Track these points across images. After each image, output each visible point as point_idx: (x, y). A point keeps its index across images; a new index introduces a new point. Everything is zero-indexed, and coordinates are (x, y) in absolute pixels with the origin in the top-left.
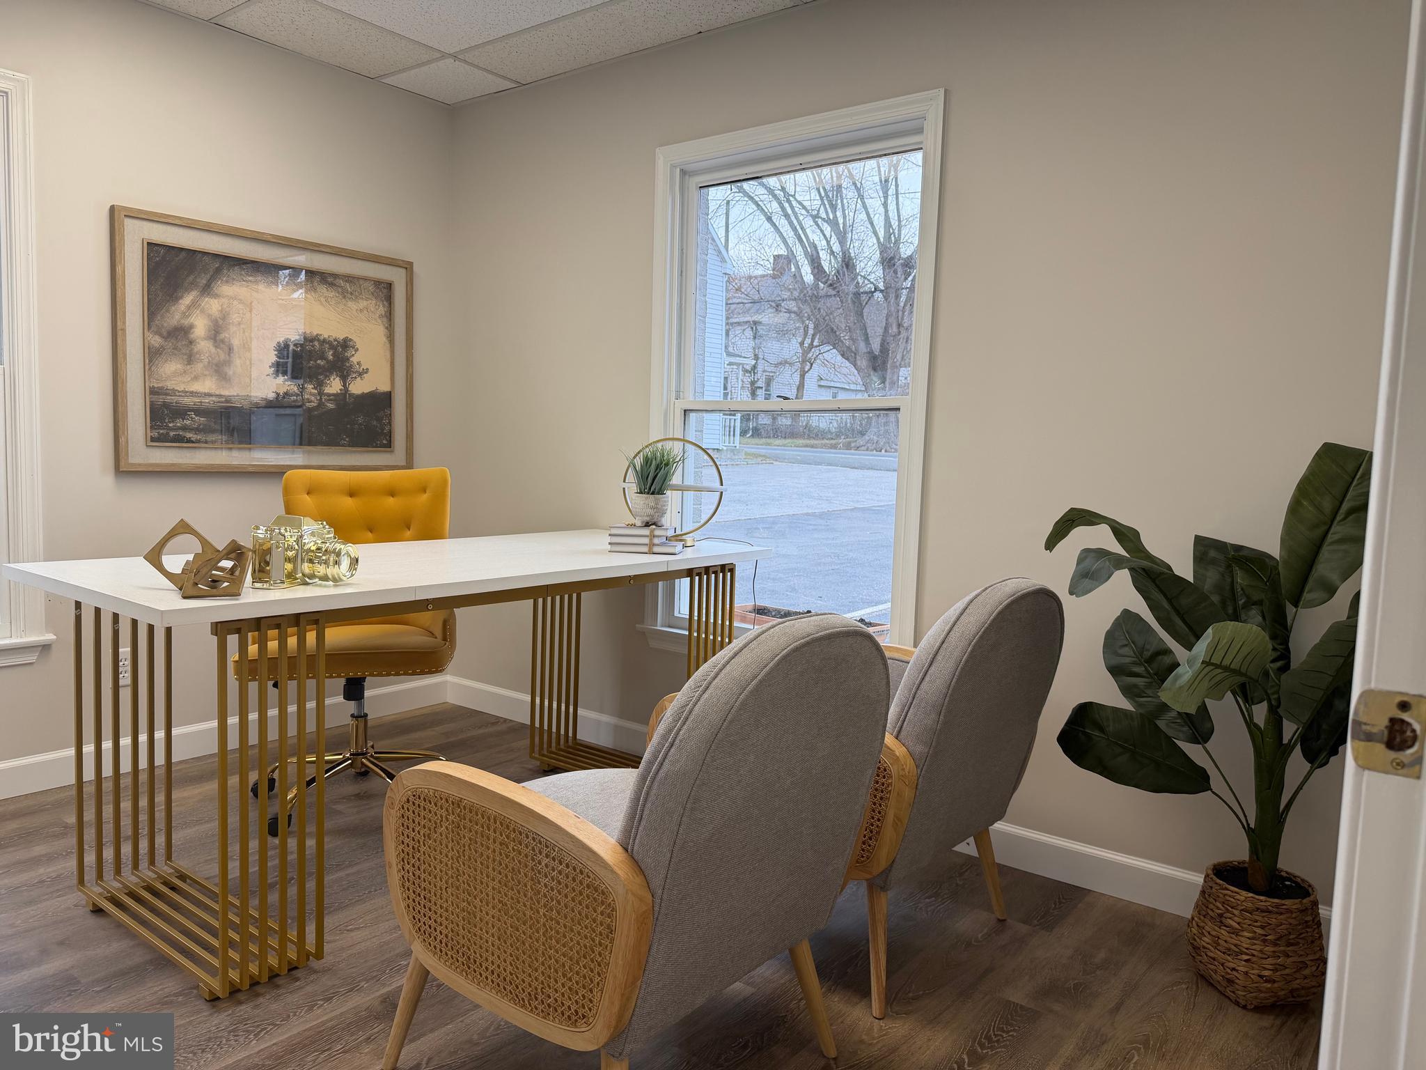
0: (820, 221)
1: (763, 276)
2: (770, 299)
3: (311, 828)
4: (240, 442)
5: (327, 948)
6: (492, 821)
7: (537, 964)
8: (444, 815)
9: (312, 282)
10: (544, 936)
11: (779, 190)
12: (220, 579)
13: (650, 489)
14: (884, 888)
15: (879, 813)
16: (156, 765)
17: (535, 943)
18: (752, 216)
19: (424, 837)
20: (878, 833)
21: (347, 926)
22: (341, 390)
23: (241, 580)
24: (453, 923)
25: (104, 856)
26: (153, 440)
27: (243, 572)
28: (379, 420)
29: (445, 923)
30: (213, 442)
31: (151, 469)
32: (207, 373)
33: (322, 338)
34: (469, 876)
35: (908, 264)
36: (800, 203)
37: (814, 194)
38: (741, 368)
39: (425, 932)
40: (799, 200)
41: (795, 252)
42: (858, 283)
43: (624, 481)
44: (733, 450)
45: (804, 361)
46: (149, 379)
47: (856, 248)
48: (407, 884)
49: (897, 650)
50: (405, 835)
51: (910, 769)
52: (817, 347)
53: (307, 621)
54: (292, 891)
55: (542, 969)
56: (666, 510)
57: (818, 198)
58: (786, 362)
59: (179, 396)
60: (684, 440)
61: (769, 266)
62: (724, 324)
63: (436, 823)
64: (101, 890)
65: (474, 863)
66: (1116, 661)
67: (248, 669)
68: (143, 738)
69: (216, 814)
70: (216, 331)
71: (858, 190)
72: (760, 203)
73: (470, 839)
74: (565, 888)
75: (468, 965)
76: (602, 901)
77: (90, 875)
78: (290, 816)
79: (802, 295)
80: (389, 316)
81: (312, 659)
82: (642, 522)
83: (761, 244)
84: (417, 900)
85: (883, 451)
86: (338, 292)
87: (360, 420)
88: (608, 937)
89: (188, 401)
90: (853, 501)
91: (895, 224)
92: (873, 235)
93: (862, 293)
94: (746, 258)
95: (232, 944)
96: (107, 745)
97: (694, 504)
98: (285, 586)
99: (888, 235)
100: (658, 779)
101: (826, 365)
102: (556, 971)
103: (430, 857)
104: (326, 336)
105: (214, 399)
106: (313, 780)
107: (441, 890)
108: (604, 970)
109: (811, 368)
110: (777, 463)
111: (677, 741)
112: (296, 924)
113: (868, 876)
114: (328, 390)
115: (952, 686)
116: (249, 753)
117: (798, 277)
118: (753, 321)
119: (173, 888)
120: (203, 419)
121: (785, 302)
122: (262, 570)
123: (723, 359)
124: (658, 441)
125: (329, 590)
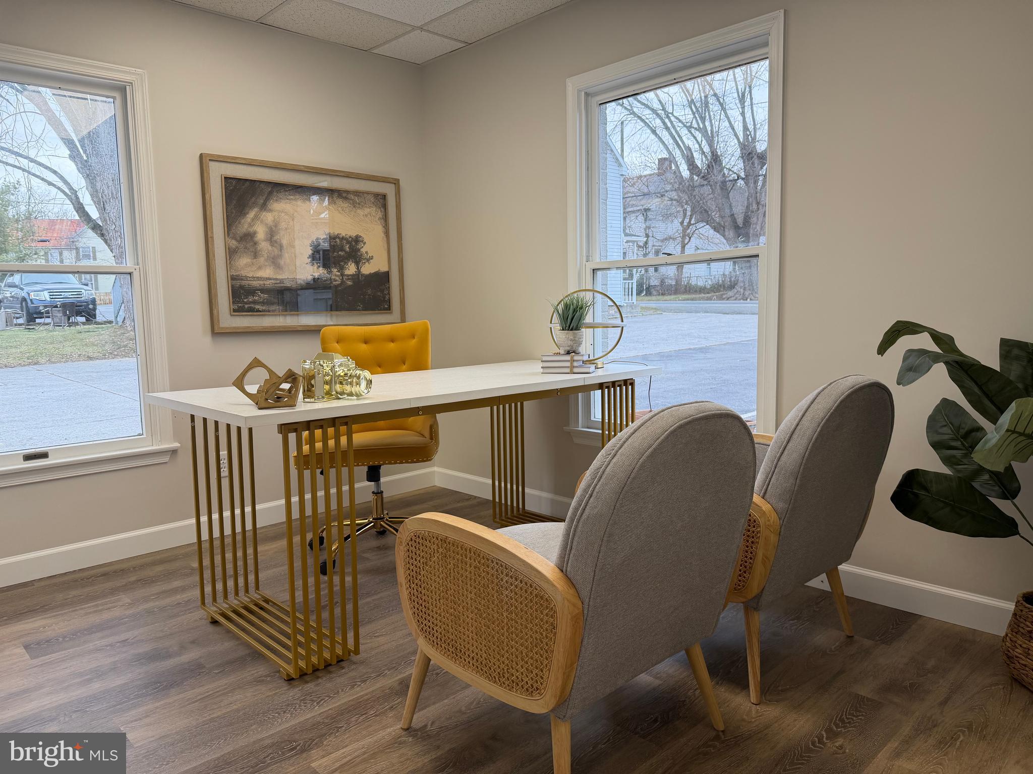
0: (693, 131)
1: (650, 175)
2: (656, 192)
3: (348, 570)
4: (291, 311)
5: (362, 647)
6: (468, 551)
7: (503, 652)
8: (436, 548)
9: (332, 198)
10: (507, 632)
11: (660, 110)
12: (282, 396)
13: (569, 327)
14: (756, 609)
15: (751, 553)
16: (246, 530)
17: (501, 637)
18: (641, 131)
19: (423, 564)
20: (751, 568)
21: (374, 634)
22: (355, 272)
23: (296, 396)
24: (444, 624)
25: (217, 588)
26: (234, 311)
27: (297, 391)
28: (382, 291)
29: (439, 624)
30: (273, 311)
31: (234, 331)
32: (267, 264)
33: (341, 236)
34: (454, 590)
35: (762, 157)
36: (677, 118)
37: (688, 111)
38: (635, 244)
39: (427, 632)
40: (675, 115)
41: (674, 155)
42: (724, 174)
43: (551, 323)
44: (632, 306)
45: (683, 237)
46: (230, 270)
47: (721, 148)
48: (413, 598)
49: (763, 436)
50: (411, 564)
51: (774, 521)
52: (693, 224)
53: (340, 423)
54: (338, 611)
55: (506, 655)
56: (582, 341)
57: (690, 113)
58: (670, 238)
59: (250, 280)
60: (593, 291)
61: (655, 167)
62: (622, 213)
63: (430, 554)
64: (216, 609)
65: (457, 581)
66: (937, 438)
67: (304, 462)
68: (238, 512)
69: (286, 560)
70: (271, 235)
71: (721, 105)
72: (647, 121)
73: (454, 565)
74: (520, 597)
75: (456, 653)
76: (547, 606)
77: (209, 599)
78: (334, 561)
79: (681, 187)
80: (385, 218)
81: (345, 454)
82: (565, 351)
83: (648, 151)
84: (420, 609)
85: (748, 300)
86: (350, 204)
87: (369, 292)
88: (552, 631)
89: (256, 284)
90: (725, 338)
91: (751, 127)
92: (735, 138)
93: (728, 181)
94: (637, 163)
95: (300, 644)
96: (215, 516)
97: (602, 339)
98: (325, 400)
99: (746, 136)
100: (582, 520)
101: (701, 238)
102: (517, 657)
103: (428, 578)
104: (344, 235)
105: (273, 281)
106: (348, 537)
107: (436, 601)
108: (550, 655)
109: (690, 241)
110: (665, 313)
111: (595, 493)
112: (340, 632)
113: (744, 600)
114: (347, 272)
115: (806, 457)
116: (306, 521)
117: (677, 173)
118: (645, 209)
119: (262, 608)
120: (266, 296)
121: (668, 193)
122: (309, 390)
123: (622, 238)
124: (575, 292)
125: (353, 401)
